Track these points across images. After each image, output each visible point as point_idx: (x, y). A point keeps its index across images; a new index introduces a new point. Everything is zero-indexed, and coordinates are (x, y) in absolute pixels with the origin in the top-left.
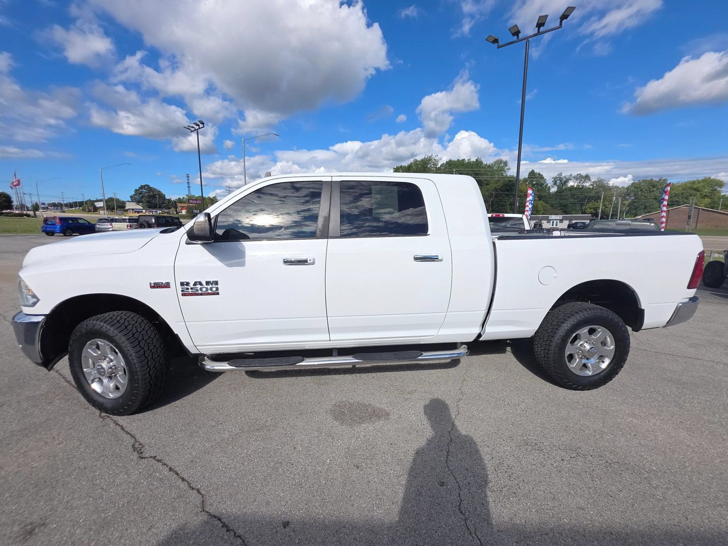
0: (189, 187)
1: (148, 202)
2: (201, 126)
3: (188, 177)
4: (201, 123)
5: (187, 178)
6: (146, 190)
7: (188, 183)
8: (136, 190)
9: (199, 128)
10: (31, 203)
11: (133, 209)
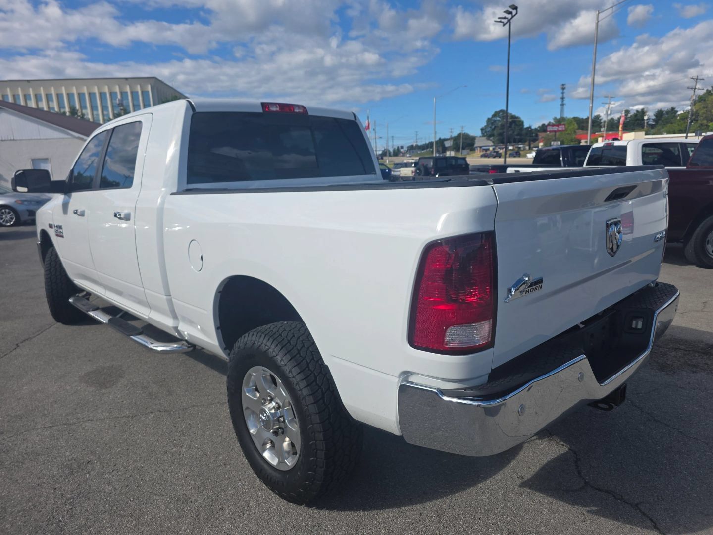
0: (562, 105)
1: (501, 134)
2: (514, 12)
3: (563, 89)
4: (514, 9)
5: (561, 91)
6: (500, 118)
7: (563, 98)
8: (489, 120)
9: (513, 17)
10: (393, 147)
11: (481, 147)
